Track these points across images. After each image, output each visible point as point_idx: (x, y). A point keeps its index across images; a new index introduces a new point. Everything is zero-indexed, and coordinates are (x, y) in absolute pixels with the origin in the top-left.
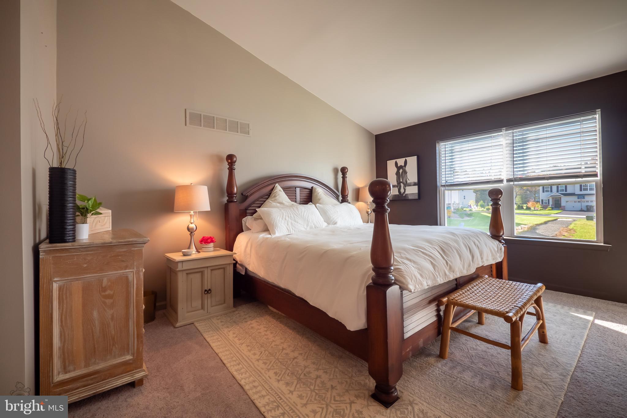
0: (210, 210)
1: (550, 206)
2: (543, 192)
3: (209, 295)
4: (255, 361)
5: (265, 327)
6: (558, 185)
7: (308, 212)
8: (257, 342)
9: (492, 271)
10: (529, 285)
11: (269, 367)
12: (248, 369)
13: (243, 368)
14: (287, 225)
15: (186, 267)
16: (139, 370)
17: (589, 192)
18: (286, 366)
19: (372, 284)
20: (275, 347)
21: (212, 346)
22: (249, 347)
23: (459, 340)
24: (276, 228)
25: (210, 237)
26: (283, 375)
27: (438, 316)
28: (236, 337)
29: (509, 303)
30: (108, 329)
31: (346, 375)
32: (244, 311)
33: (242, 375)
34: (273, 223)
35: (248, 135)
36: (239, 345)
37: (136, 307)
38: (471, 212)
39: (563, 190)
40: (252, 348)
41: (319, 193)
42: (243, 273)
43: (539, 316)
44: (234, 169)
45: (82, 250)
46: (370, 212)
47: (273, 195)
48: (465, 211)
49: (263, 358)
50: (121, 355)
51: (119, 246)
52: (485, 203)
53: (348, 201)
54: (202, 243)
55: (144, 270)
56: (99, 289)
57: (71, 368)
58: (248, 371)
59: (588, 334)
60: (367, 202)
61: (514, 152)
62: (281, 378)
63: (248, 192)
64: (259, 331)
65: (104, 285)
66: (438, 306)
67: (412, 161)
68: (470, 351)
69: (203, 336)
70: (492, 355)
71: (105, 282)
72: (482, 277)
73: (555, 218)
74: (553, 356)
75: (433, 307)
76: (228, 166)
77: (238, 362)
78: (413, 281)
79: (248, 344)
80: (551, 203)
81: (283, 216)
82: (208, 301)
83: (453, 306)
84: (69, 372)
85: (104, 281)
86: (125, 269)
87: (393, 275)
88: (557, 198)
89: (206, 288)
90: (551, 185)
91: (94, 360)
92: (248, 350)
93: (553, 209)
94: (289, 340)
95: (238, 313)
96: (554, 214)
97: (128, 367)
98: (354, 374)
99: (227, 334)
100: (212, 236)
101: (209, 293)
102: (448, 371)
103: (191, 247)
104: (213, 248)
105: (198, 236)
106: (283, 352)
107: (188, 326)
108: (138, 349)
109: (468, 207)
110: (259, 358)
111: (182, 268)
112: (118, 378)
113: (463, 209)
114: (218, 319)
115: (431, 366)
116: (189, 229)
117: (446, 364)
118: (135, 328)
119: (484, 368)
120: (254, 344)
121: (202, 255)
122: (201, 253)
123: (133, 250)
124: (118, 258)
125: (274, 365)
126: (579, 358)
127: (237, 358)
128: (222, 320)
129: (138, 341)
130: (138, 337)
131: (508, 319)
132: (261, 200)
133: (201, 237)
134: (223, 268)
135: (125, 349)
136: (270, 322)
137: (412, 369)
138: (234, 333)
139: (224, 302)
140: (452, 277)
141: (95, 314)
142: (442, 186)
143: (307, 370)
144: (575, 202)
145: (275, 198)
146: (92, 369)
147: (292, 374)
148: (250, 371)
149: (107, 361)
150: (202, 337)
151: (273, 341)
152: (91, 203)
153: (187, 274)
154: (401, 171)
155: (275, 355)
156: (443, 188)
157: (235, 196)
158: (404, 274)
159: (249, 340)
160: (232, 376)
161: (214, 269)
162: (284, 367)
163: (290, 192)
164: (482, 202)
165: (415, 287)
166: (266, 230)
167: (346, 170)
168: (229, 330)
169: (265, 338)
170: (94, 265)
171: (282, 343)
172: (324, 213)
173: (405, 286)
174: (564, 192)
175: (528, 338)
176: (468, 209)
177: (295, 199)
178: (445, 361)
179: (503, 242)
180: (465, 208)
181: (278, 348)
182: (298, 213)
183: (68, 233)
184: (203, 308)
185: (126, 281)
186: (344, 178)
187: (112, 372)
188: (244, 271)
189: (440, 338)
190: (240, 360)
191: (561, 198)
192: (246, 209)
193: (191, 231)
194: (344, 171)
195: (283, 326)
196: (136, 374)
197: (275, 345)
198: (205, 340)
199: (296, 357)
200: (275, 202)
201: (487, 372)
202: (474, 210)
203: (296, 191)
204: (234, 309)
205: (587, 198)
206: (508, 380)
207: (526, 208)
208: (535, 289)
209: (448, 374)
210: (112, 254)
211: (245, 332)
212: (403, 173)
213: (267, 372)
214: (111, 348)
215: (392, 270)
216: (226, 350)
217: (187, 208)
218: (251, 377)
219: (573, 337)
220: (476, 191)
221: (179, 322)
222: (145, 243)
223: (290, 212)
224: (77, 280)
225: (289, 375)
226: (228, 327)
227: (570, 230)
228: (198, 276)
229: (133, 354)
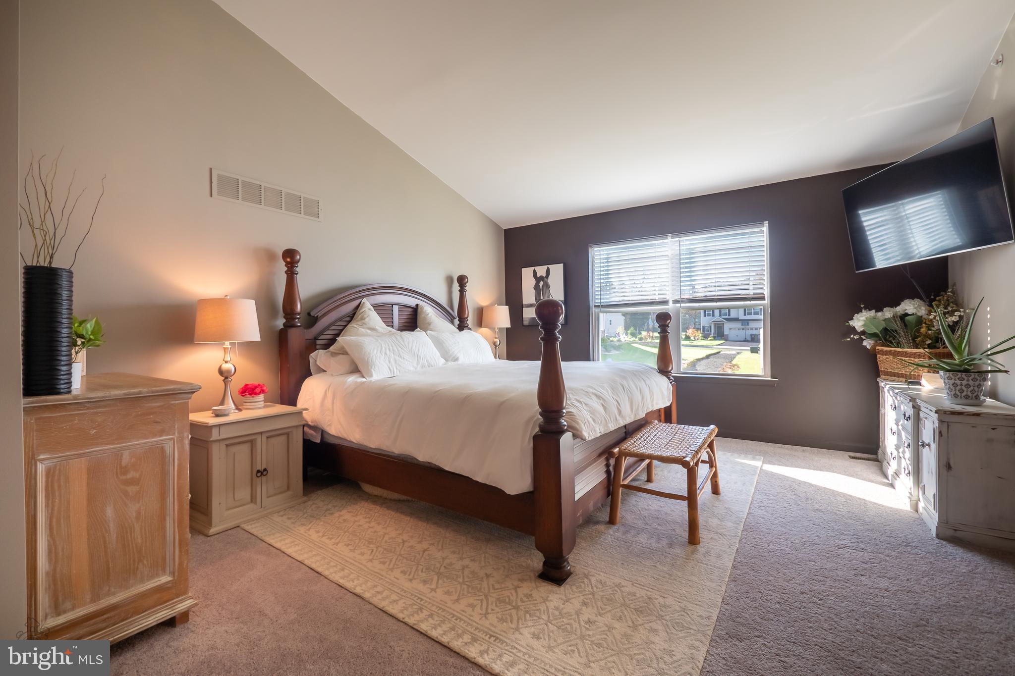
0: (260, 340)
1: (712, 335)
2: (705, 316)
3: (264, 478)
4: (367, 562)
5: (365, 518)
6: (720, 309)
7: (418, 343)
8: (360, 539)
9: (660, 415)
10: (702, 428)
11: (391, 566)
12: (359, 573)
13: (352, 573)
14: (388, 363)
15: (225, 433)
16: (183, 597)
17: (753, 317)
18: (416, 561)
19: (540, 433)
20: (391, 540)
21: (287, 553)
22: (349, 546)
23: (629, 502)
24: (373, 367)
25: (259, 385)
26: (415, 572)
27: (608, 472)
28: (323, 536)
29: (684, 448)
30: (131, 534)
31: (501, 559)
32: (321, 500)
33: (353, 582)
34: (366, 359)
35: (317, 219)
36: (333, 545)
37: (178, 496)
38: (619, 343)
39: (725, 314)
40: (356, 546)
41: (428, 315)
42: (318, 441)
43: (711, 463)
44: (297, 274)
45: (88, 405)
46: (499, 343)
47: (358, 316)
48: (611, 341)
49: (377, 556)
50: (151, 577)
51: (151, 398)
52: (636, 330)
53: (467, 326)
54: (246, 395)
55: (190, 436)
56: (115, 470)
57: (68, 605)
58: (360, 575)
59: (757, 480)
60: (495, 328)
61: (681, 266)
62: (414, 576)
63: (319, 312)
64: (358, 523)
65: (124, 463)
66: (607, 459)
67: (557, 272)
68: (642, 513)
69: (264, 541)
70: (666, 514)
71: (126, 458)
72: (651, 423)
73: (718, 351)
74: (727, 506)
75: (602, 462)
76: (286, 269)
77: (340, 567)
78: (586, 427)
79: (347, 543)
80: (713, 331)
81: (381, 349)
82: (263, 488)
83: (624, 457)
84: (65, 612)
85: (124, 456)
86: (161, 436)
87: (565, 421)
88: (719, 324)
89: (259, 468)
90: (713, 309)
91: (108, 588)
92: (351, 550)
93: (715, 338)
94: (410, 530)
95: (313, 504)
96: (715, 345)
97: (163, 595)
98: (511, 557)
99: (306, 534)
100: (261, 383)
101: (264, 475)
102: (621, 537)
103: (226, 402)
104: (263, 402)
105: (237, 383)
106: (405, 546)
107: (230, 532)
108: (181, 564)
109: (615, 337)
110: (371, 557)
111: (219, 436)
112: (148, 614)
113: (609, 339)
114: (282, 516)
115: (602, 534)
116: (221, 372)
117: (618, 529)
118: (177, 530)
119: (659, 527)
120: (357, 541)
121: (246, 414)
122: (244, 411)
123: (173, 404)
124: (149, 417)
125: (397, 563)
126: (750, 505)
127: (336, 562)
128: (289, 516)
129: (180, 551)
130: (180, 544)
131: (685, 464)
132: (339, 323)
133: (243, 385)
134: (286, 433)
135: (159, 566)
136: (370, 510)
137: (581, 540)
138: (318, 532)
139: (288, 489)
140: (622, 423)
141: (109, 512)
142: (596, 306)
143: (447, 561)
144: (738, 330)
145: (363, 321)
146: (104, 603)
147: (427, 569)
148: (365, 576)
149: (129, 588)
150: (264, 543)
151: (385, 534)
152: (91, 327)
153: (227, 445)
154: (541, 284)
155: (395, 550)
156: (597, 310)
157: (298, 317)
158: (577, 419)
159: (346, 537)
160: (337, 586)
161: (271, 435)
162: (414, 563)
163: (384, 310)
164: (632, 328)
165: (589, 434)
166: (355, 370)
167: (465, 280)
168: (308, 528)
169: (371, 532)
170: (108, 430)
171: (399, 534)
172: (439, 343)
173: (579, 433)
174: (727, 317)
175: (703, 488)
176: (615, 339)
177: (392, 323)
178: (616, 527)
179: (672, 379)
180: (611, 337)
181: (395, 541)
182: (404, 345)
183: (62, 377)
184: (253, 500)
185: (160, 455)
186: (462, 291)
187: (136, 606)
188: (320, 438)
189: (610, 501)
190: (343, 564)
191: (723, 324)
192: (316, 339)
193: (226, 375)
194: (462, 280)
195: (393, 513)
196: (179, 604)
197: (390, 538)
198: (271, 547)
199: (427, 549)
200: (363, 328)
201: (663, 532)
202: (623, 340)
203: (392, 310)
204: (305, 498)
205: (752, 325)
206: (684, 536)
207: (685, 337)
208: (709, 431)
209: (622, 539)
210: (139, 411)
211: (335, 527)
212: (545, 288)
213: (390, 572)
214: (136, 565)
215: (564, 413)
216: (315, 555)
217: (218, 337)
218: (369, 582)
219: (744, 484)
220: (625, 314)
221: (213, 525)
222: (193, 393)
223: (391, 342)
224: (79, 456)
225: (424, 570)
226: (303, 525)
227: (734, 366)
228: (246, 448)
229: (173, 573)
